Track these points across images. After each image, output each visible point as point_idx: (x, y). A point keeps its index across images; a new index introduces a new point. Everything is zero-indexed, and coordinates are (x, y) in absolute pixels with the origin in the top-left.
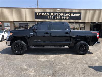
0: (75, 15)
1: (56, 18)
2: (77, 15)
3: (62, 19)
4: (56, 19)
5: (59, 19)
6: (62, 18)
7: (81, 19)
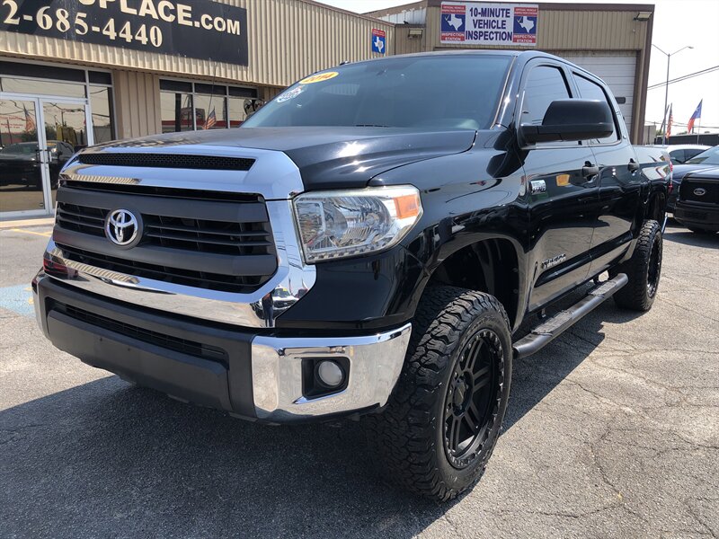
0: (207, 22)
1: (55, 19)
2: (220, 24)
3: (105, 41)
4: (53, 33)
5: (79, 39)
6: (112, 35)
7: (246, 64)
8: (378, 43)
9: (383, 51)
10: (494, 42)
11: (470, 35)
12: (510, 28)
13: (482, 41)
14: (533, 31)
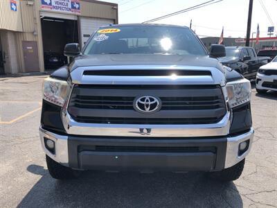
8: (13, 6)
9: (16, 10)
10: (65, 11)
11: (54, 7)
12: (70, 6)
13: (59, 10)
14: (79, 8)
